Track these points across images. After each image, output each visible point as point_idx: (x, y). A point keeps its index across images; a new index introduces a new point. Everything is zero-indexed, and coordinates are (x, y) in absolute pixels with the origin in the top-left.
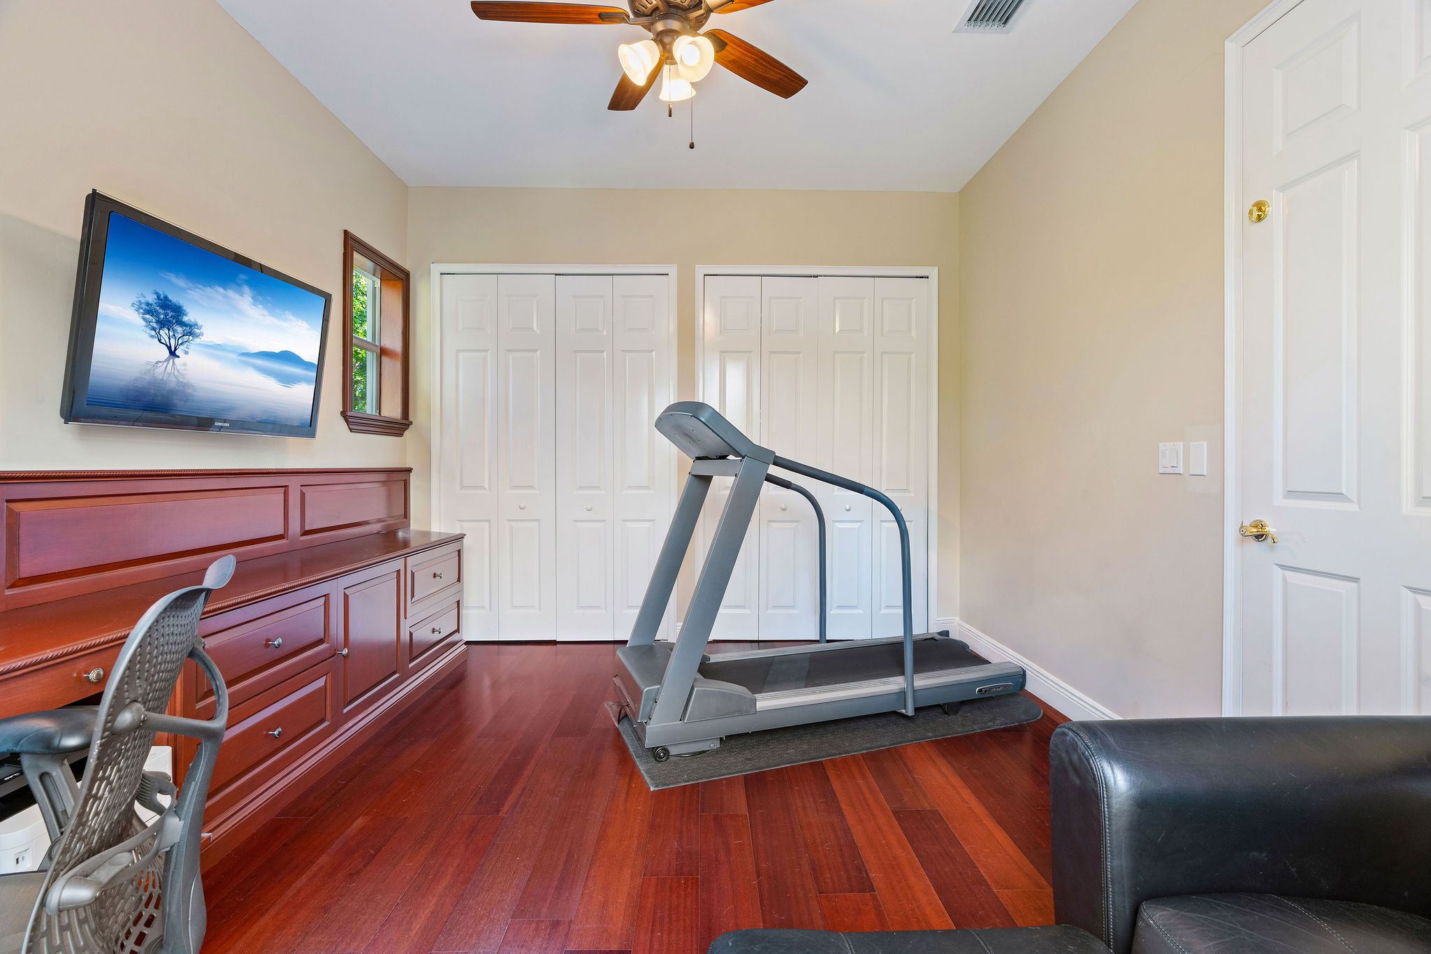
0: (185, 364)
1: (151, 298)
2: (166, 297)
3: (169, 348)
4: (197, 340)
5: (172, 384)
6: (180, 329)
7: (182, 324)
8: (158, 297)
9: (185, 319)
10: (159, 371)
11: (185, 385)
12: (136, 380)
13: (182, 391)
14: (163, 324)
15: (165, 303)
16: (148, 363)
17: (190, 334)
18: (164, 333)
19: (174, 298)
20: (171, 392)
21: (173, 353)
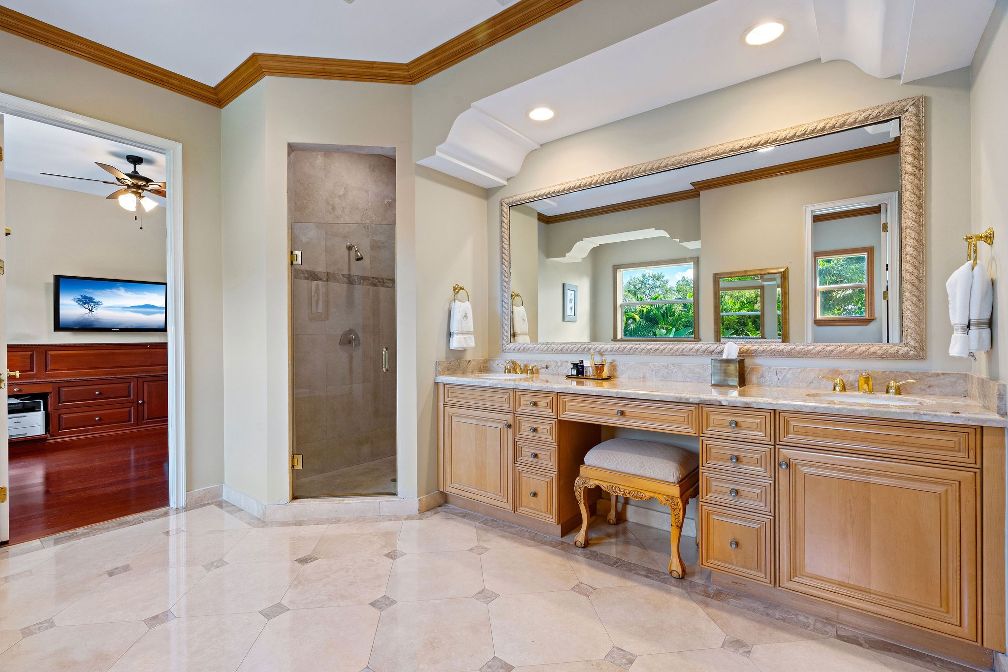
0: (97, 313)
1: (79, 297)
2: (85, 296)
3: (89, 309)
4: (100, 306)
5: (92, 319)
6: (93, 304)
7: (93, 302)
8: (82, 296)
9: (94, 301)
10: (86, 316)
11: (98, 319)
12: (78, 319)
13: (97, 320)
14: (85, 303)
15: (85, 297)
16: (82, 314)
17: (98, 304)
18: (86, 306)
19: (88, 295)
20: (93, 321)
21: (91, 311)
